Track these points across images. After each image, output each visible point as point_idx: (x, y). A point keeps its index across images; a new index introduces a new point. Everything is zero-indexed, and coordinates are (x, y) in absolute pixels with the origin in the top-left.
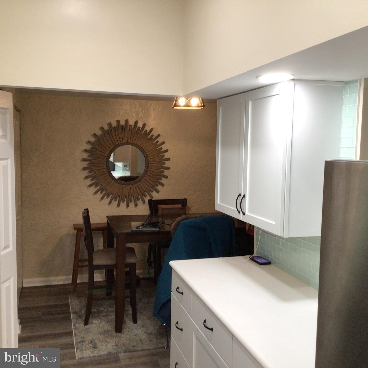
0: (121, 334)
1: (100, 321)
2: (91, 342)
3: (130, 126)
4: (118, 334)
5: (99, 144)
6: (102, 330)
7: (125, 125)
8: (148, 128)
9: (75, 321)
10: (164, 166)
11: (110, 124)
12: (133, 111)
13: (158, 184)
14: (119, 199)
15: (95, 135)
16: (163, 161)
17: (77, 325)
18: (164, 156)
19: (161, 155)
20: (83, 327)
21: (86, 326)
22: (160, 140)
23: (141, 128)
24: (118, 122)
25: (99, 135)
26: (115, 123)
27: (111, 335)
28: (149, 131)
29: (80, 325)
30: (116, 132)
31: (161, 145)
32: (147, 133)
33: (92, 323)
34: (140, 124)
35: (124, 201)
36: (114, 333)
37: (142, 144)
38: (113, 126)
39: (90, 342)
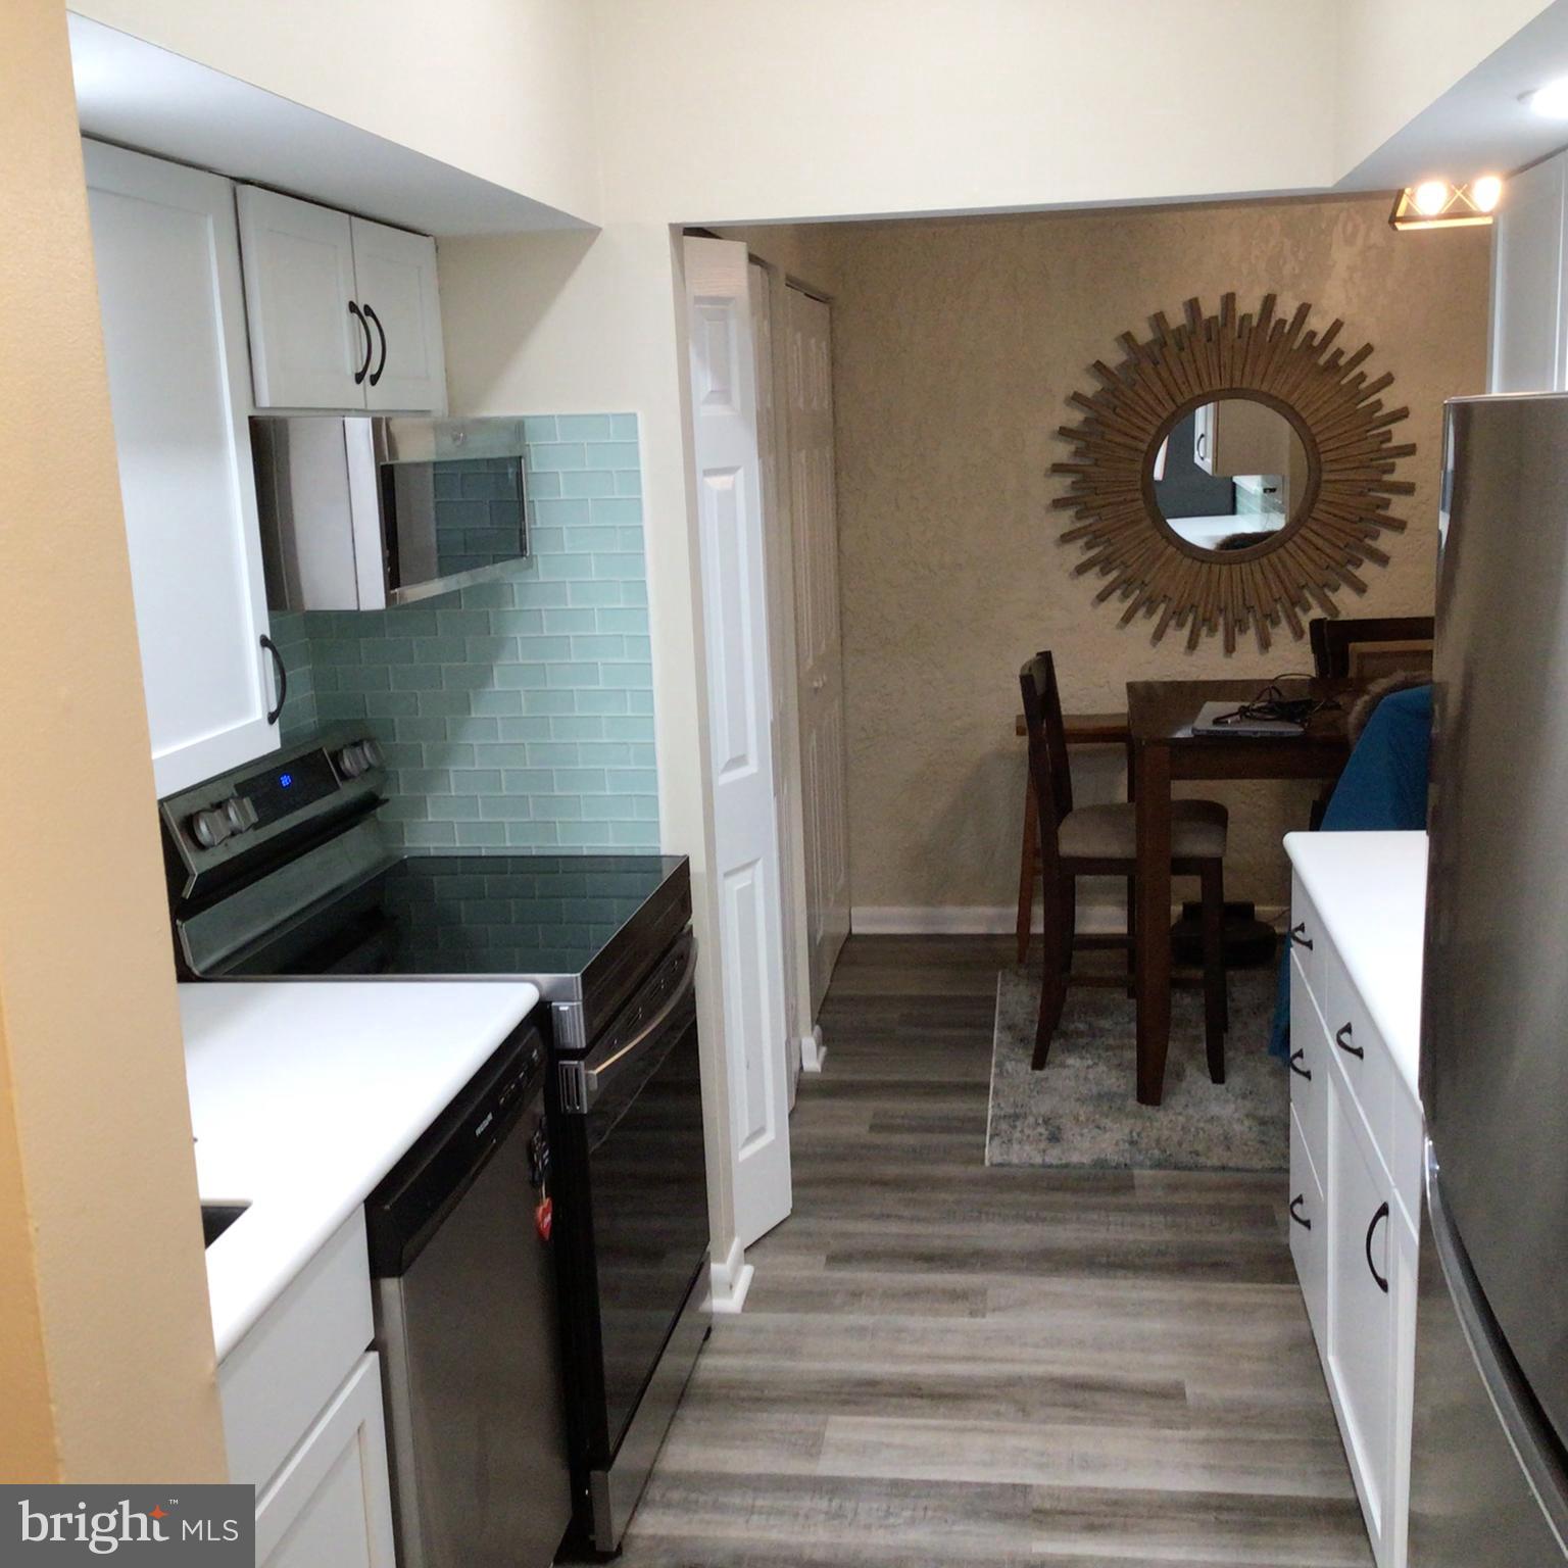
0: (1158, 1110)
1: (1090, 1062)
2: (1046, 1121)
3: (1243, 318)
4: (1147, 1110)
5: (1116, 402)
6: (1090, 1090)
7: (1220, 318)
8: (1318, 324)
9: (1004, 1051)
10: (1387, 478)
11: (1159, 319)
12: (1256, 257)
13: (1363, 558)
14: (1195, 618)
15: (1099, 367)
16: (1385, 458)
17: (1009, 1066)
18: (1388, 437)
19: (1375, 432)
20: (1027, 1073)
21: (1037, 1072)
22: (1373, 369)
23: (1287, 327)
24: (1193, 306)
25: (1116, 368)
26: (1183, 310)
27: (1119, 1109)
28: (1326, 335)
29: (1020, 1067)
30: (1182, 349)
31: (1378, 390)
32: (1316, 342)
33: (1063, 1065)
34: (1286, 309)
35: (1216, 630)
36: (1132, 1103)
37: (1291, 393)
38: (1173, 326)
39: (1044, 1120)
